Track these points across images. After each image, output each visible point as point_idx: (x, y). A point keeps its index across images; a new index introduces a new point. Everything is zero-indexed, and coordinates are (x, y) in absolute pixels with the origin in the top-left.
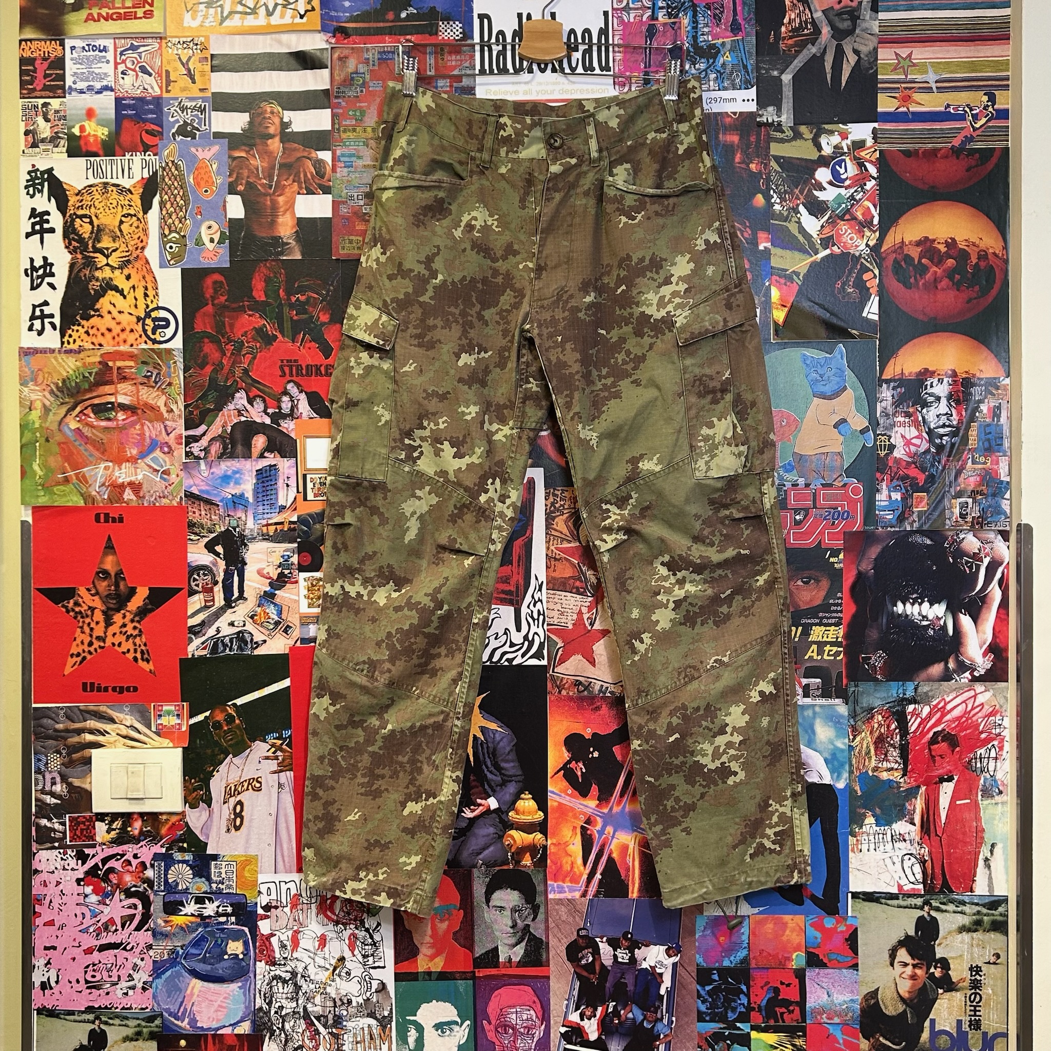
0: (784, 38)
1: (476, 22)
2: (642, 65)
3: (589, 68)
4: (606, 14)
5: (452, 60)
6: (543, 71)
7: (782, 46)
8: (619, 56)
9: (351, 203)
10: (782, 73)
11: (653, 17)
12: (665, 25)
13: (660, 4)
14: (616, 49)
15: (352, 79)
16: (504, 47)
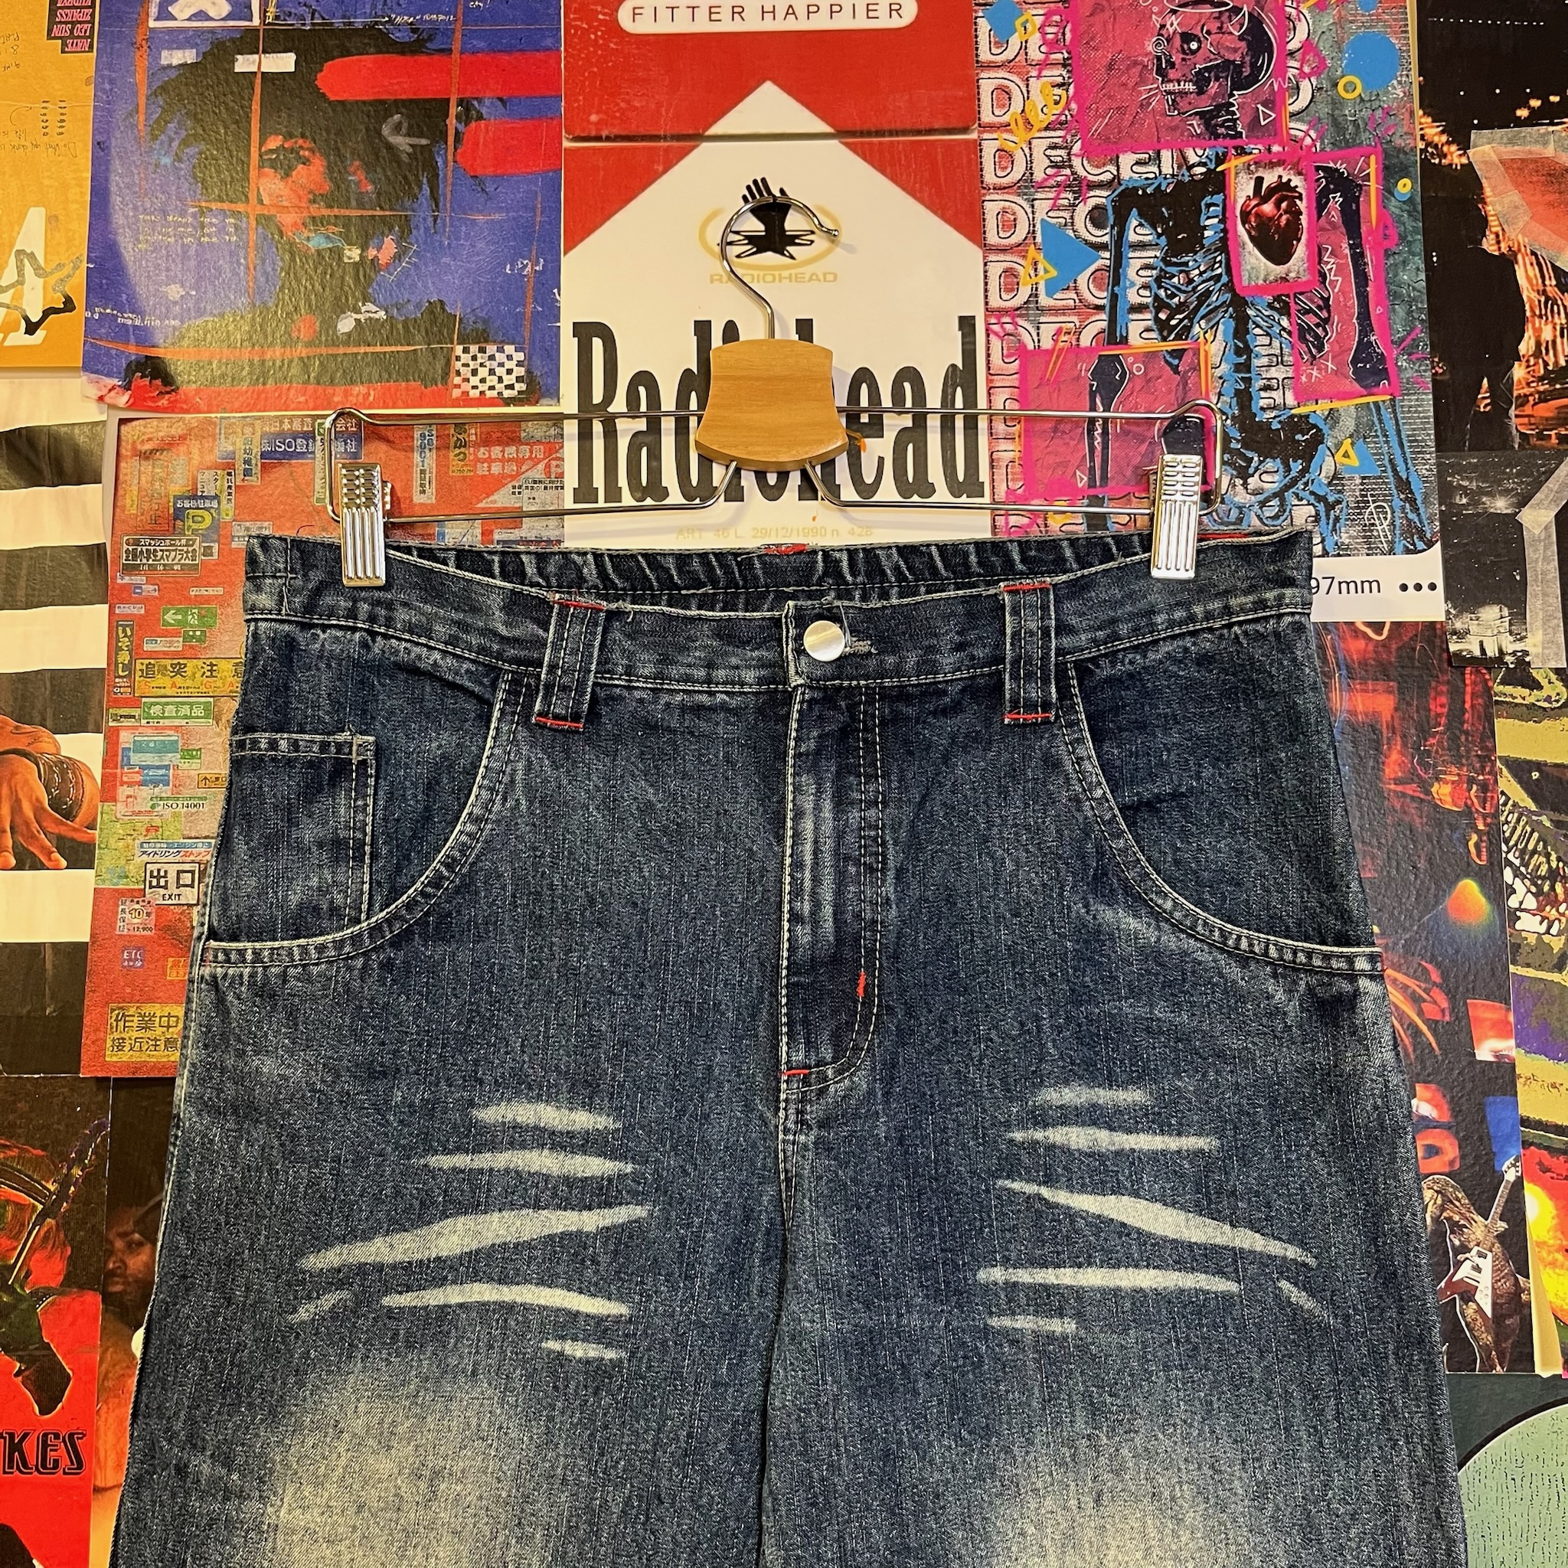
0: (1523, 400)
1: (569, 347)
2: (1081, 480)
3: (913, 488)
4: (967, 324)
5: (495, 459)
6: (772, 493)
7: (1516, 422)
8: (1009, 451)
9: (156, 896)
10: (1523, 502)
11: (1114, 336)
12: (1149, 357)
13: (1133, 297)
14: (1000, 427)
15: (179, 514)
16: (654, 425)
